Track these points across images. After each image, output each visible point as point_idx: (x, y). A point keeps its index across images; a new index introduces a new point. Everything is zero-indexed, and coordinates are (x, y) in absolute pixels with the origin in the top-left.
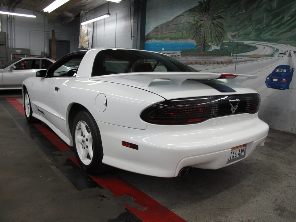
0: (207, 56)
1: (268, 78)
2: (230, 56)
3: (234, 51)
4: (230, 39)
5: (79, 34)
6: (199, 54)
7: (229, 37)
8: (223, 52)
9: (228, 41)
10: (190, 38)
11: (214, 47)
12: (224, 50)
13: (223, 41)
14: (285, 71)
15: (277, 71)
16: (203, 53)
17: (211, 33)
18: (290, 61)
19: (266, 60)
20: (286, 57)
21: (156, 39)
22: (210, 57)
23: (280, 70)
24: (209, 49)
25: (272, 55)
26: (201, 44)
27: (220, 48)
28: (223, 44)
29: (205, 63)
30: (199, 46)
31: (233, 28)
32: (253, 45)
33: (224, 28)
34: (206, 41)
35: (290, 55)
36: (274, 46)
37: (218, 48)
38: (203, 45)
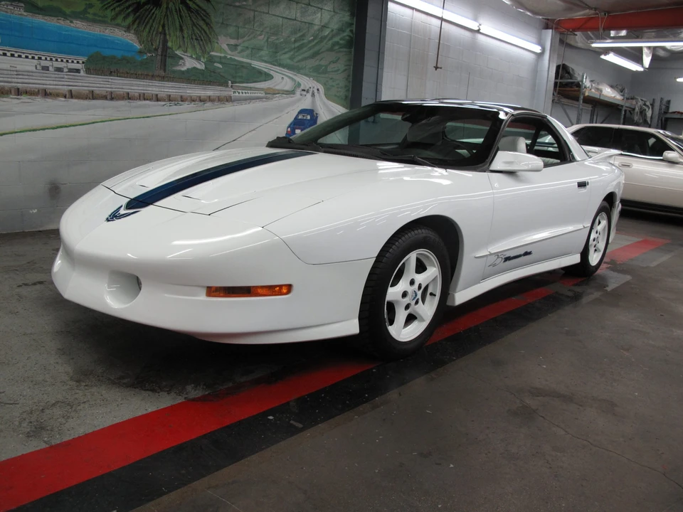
0: (172, 81)
1: (289, 129)
2: (227, 86)
3: (233, 77)
4: (225, 52)
6: (150, 74)
7: (223, 47)
8: (210, 76)
9: (223, 55)
10: (118, 25)
11: (190, 63)
12: (214, 72)
13: (212, 53)
14: (309, 117)
15: (300, 117)
16: (162, 73)
17: (181, 27)
18: (313, 102)
19: (286, 100)
20: (309, 95)
22: (182, 85)
23: (304, 116)
24: (177, 64)
25: (292, 92)
26: (156, 50)
27: (206, 68)
28: (211, 60)
29: (170, 99)
30: (150, 51)
31: (231, 30)
32: (266, 70)
33: (212, 25)
34: (170, 44)
35: (313, 95)
36: (294, 77)
37: (200, 66)
38: (160, 51)
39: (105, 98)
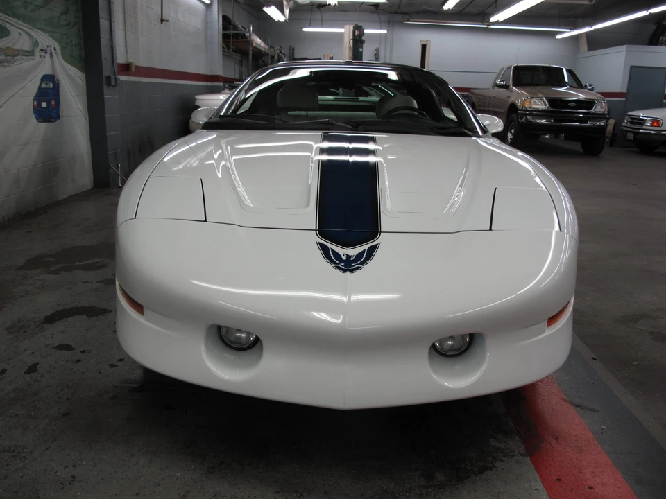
1: (35, 103)
14: (51, 85)
15: (43, 86)
18: (53, 65)
19: (26, 64)
20: (48, 57)
23: (46, 84)
25: (30, 53)
35: (51, 56)
36: (32, 33)
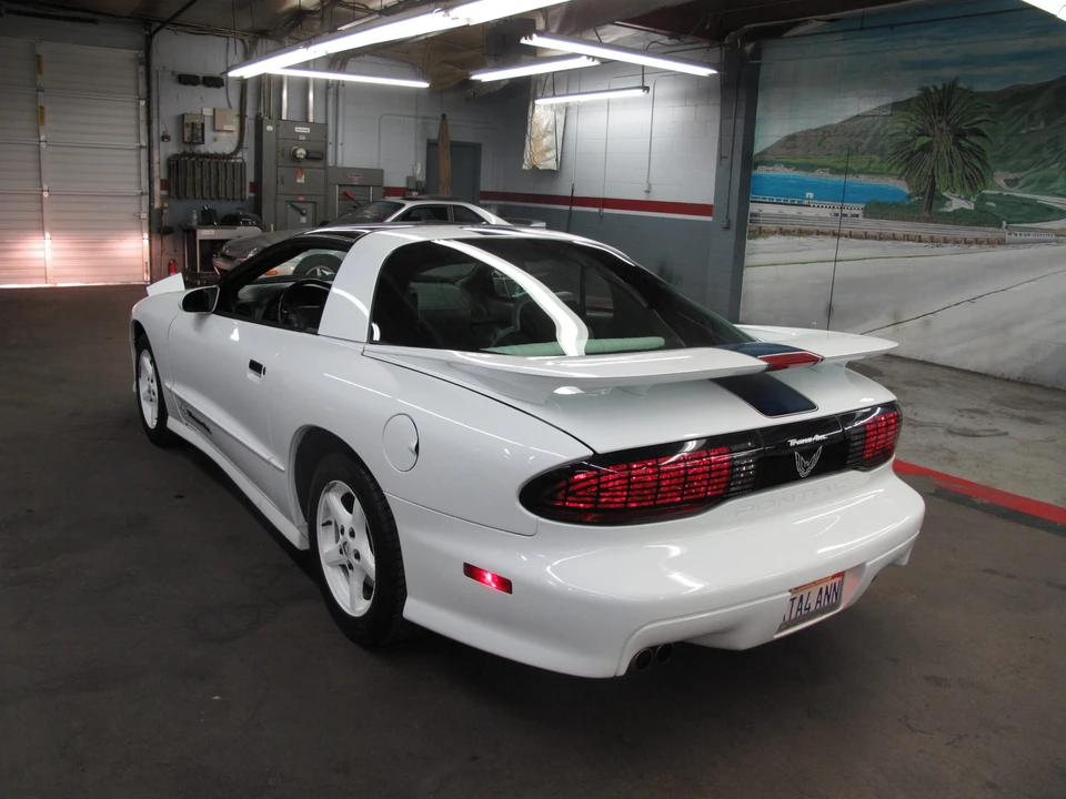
0: (937, 222)
2: (1001, 227)
3: (1010, 216)
4: (1000, 187)
5: (526, 131)
6: (916, 216)
7: (999, 183)
8: (981, 217)
9: (997, 192)
10: (892, 175)
11: (956, 203)
12: (985, 212)
13: (984, 192)
16: (927, 214)
17: (950, 168)
21: (787, 165)
22: (947, 226)
24: (944, 206)
26: (923, 194)
27: (975, 207)
28: (983, 199)
29: (932, 240)
30: (918, 195)
31: (1011, 163)
32: (1059, 206)
33: (986, 161)
34: (937, 187)
37: (969, 206)
38: (927, 195)
39: (875, 238)
